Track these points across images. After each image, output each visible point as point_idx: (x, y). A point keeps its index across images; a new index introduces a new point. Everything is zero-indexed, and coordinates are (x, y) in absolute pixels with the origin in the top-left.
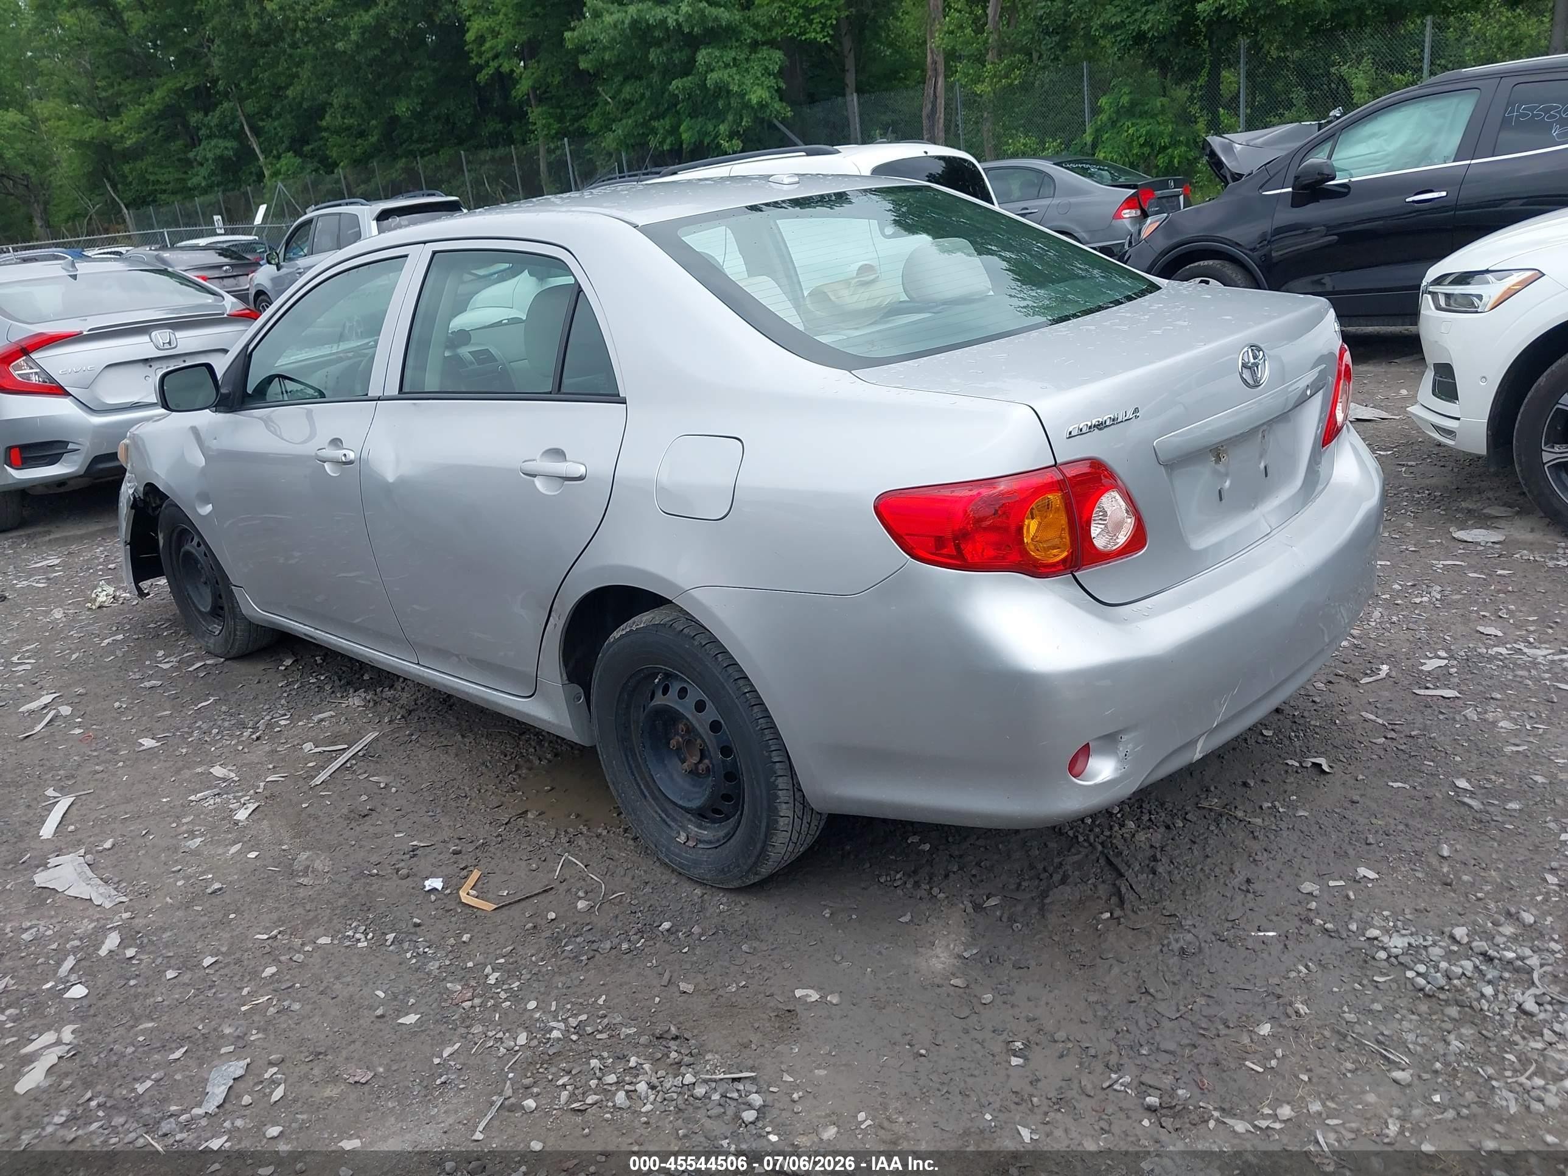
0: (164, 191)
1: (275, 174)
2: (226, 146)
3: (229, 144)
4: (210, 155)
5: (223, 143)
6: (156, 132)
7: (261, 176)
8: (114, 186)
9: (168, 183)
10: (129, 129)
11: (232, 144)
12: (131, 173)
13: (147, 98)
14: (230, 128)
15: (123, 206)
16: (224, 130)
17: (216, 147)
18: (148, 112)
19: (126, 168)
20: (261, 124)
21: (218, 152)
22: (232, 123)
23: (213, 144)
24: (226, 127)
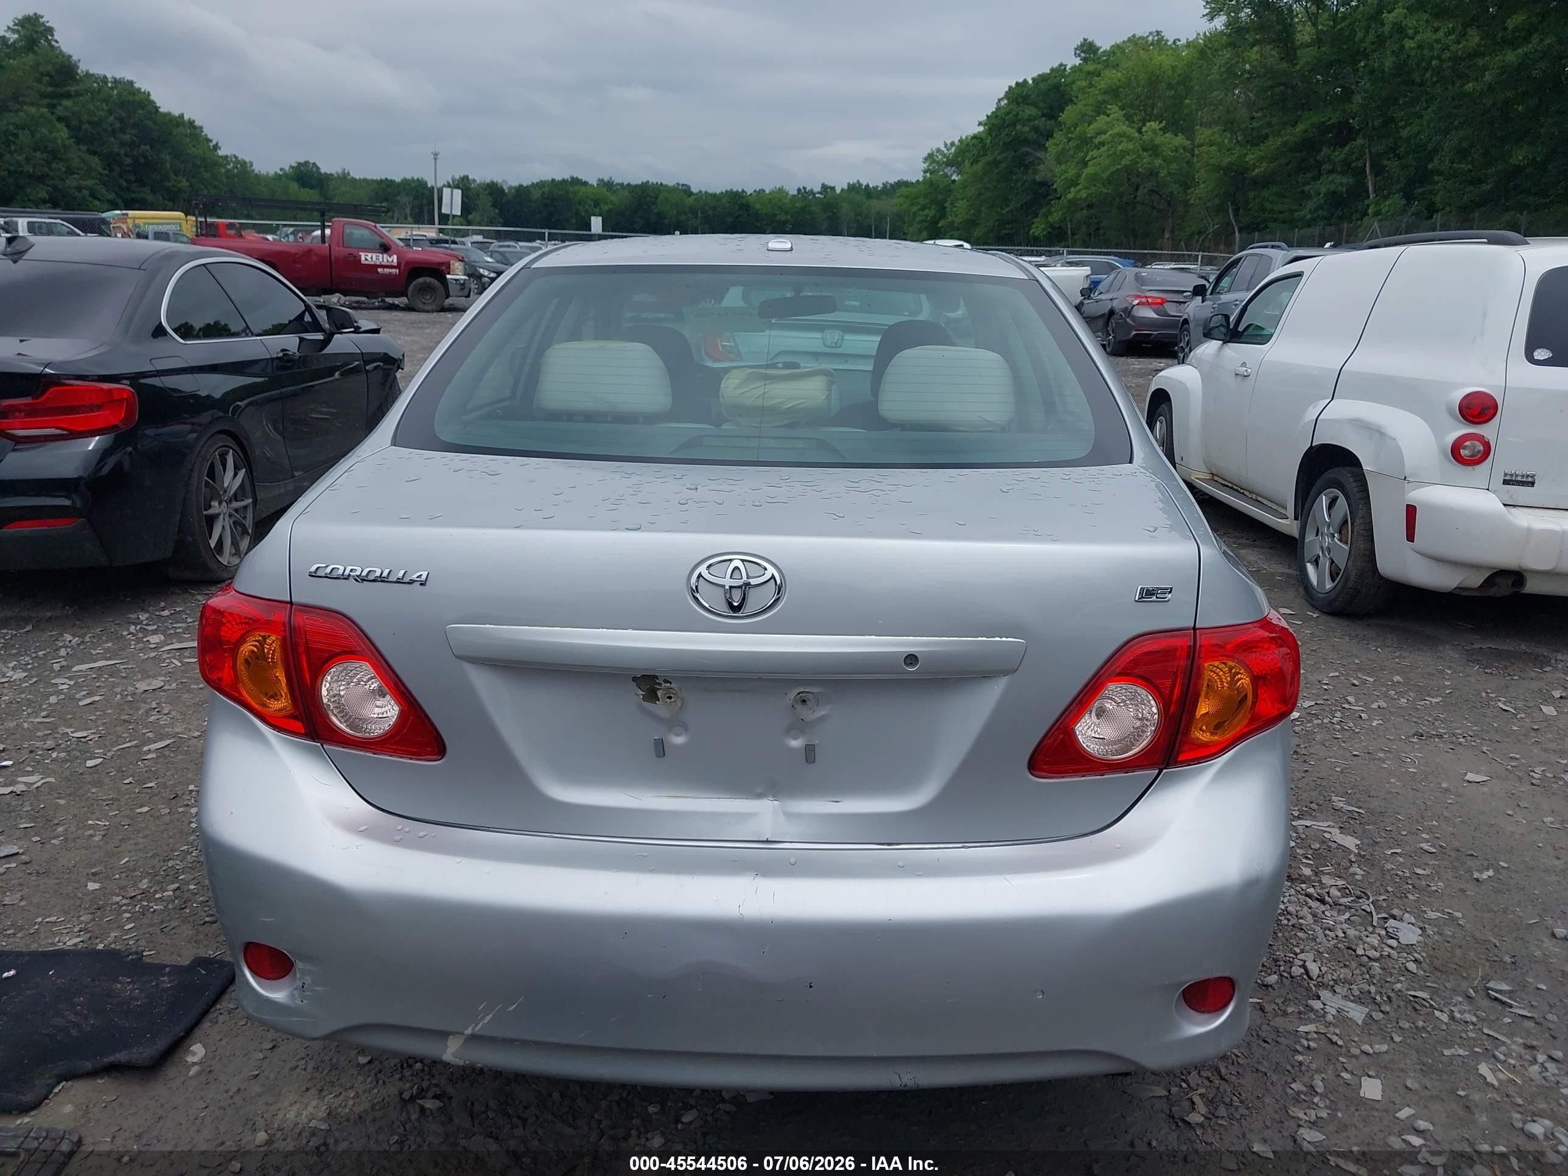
0: (1275, 220)
1: (1377, 213)
2: (1341, 182)
3: (1345, 181)
4: (1323, 190)
5: (1339, 179)
6: (1287, 164)
7: (1365, 214)
8: (1236, 212)
9: (1281, 212)
10: (1261, 159)
11: (1348, 180)
12: (1254, 199)
13: (1288, 131)
14: (1353, 165)
15: (1236, 229)
16: (1347, 167)
17: (1333, 182)
18: (1285, 144)
19: (1251, 195)
20: (1385, 162)
21: (1332, 187)
22: (1357, 159)
23: (1330, 179)
24: (1350, 164)
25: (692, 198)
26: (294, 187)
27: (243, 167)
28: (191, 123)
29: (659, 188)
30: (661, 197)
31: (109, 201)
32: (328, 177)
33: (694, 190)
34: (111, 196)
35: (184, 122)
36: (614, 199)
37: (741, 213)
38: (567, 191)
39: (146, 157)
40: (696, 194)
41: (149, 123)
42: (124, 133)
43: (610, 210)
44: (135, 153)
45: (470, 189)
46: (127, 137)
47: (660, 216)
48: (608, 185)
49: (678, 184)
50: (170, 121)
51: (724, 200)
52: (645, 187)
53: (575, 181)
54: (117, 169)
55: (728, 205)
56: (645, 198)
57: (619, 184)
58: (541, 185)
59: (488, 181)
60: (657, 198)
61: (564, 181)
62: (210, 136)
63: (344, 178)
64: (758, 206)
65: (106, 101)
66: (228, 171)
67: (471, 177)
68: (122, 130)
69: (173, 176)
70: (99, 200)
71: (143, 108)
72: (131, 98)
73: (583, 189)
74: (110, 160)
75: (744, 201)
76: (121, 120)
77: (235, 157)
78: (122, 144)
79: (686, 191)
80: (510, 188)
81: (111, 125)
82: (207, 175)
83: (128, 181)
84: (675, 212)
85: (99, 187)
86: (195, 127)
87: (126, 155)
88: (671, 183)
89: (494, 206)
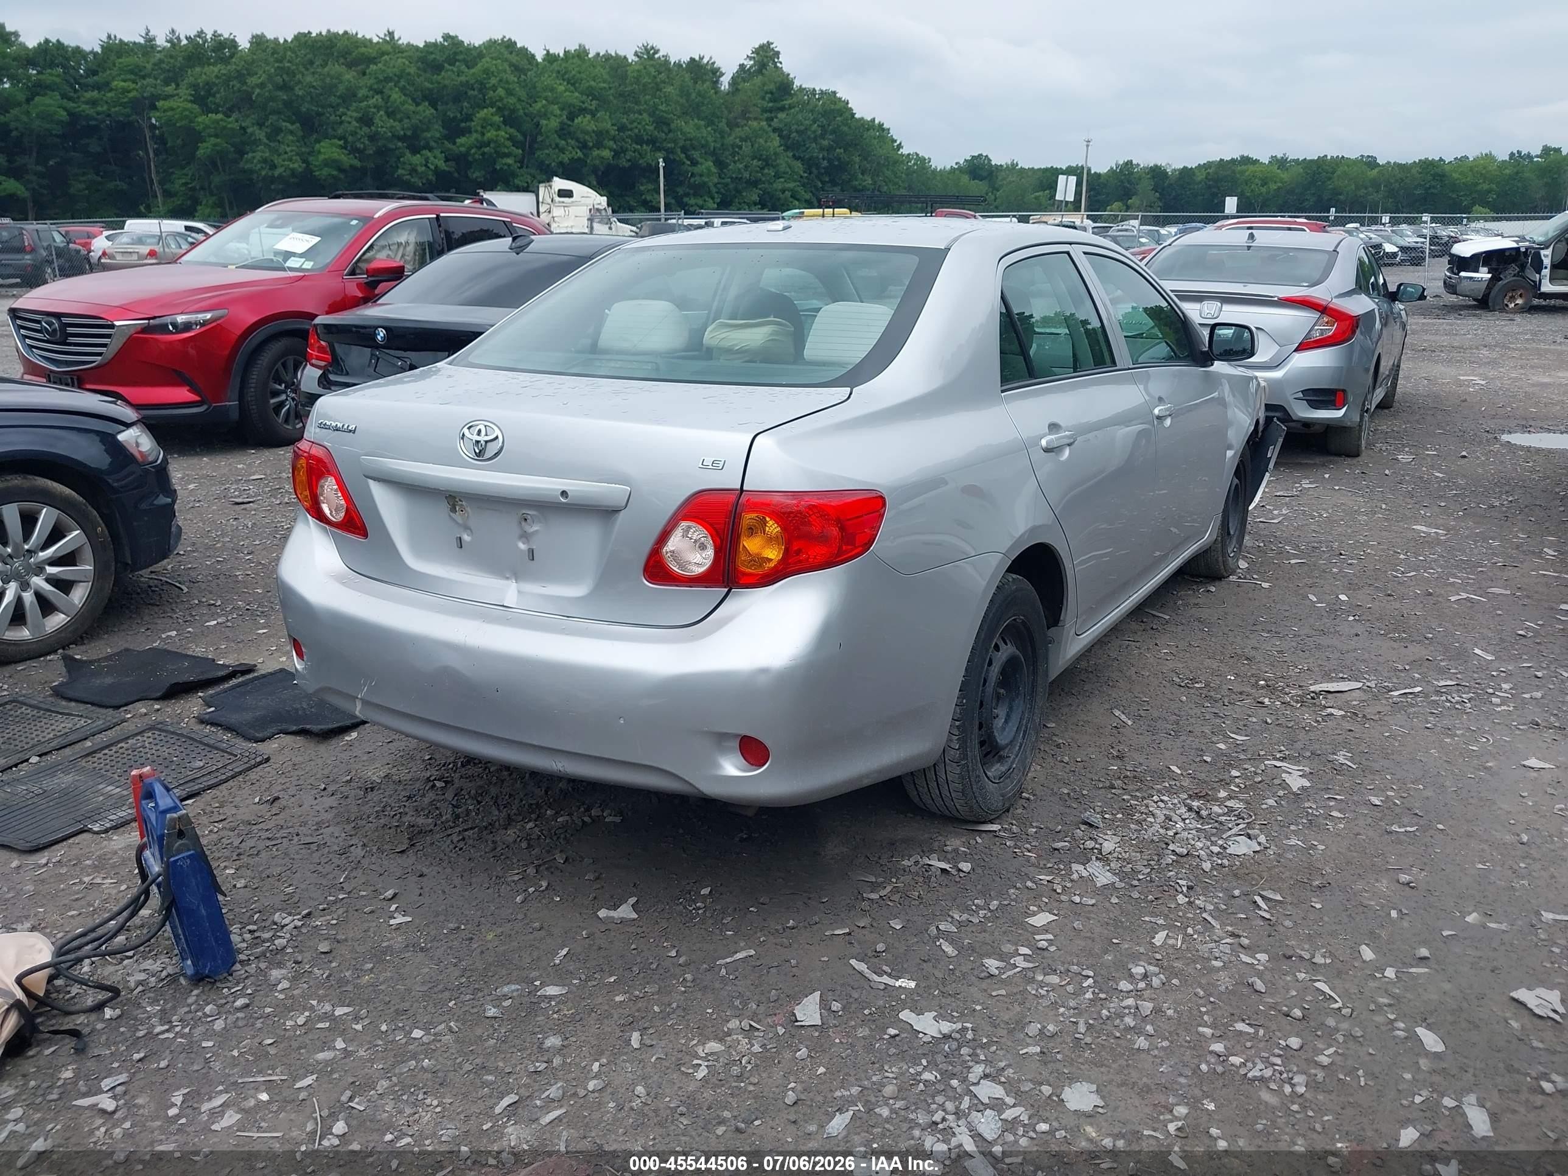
25: (1376, 171)
26: (965, 179)
27: (922, 162)
28: (881, 125)
29: (1340, 161)
30: (1338, 173)
31: (806, 201)
32: (999, 168)
33: (1381, 161)
34: (808, 196)
35: (874, 125)
36: (1285, 176)
37: (1433, 183)
38: (1234, 172)
39: (839, 159)
40: (1383, 166)
41: (845, 129)
42: (824, 139)
43: (1279, 188)
44: (831, 156)
45: (1132, 173)
46: (825, 143)
47: (1336, 192)
48: (1281, 163)
49: (1362, 156)
50: (863, 125)
51: (1414, 171)
52: (1322, 160)
53: (1246, 160)
54: (814, 170)
55: (1419, 176)
56: (1319, 173)
57: (1294, 160)
58: (1209, 165)
59: (1152, 165)
60: (1333, 173)
61: (1233, 161)
62: (895, 137)
63: (1013, 168)
64: (1455, 175)
65: (812, 111)
66: (909, 168)
67: (1134, 162)
68: (822, 136)
69: (860, 176)
70: (798, 200)
71: (841, 115)
72: (833, 107)
73: (1251, 168)
74: (810, 164)
75: (1439, 171)
76: (822, 127)
77: (917, 155)
78: (822, 149)
79: (1371, 163)
80: (1175, 170)
81: (814, 132)
82: (888, 173)
83: (823, 183)
84: (1353, 187)
85: (799, 189)
86: (883, 130)
87: (824, 159)
88: (1353, 155)
89: (1155, 190)
